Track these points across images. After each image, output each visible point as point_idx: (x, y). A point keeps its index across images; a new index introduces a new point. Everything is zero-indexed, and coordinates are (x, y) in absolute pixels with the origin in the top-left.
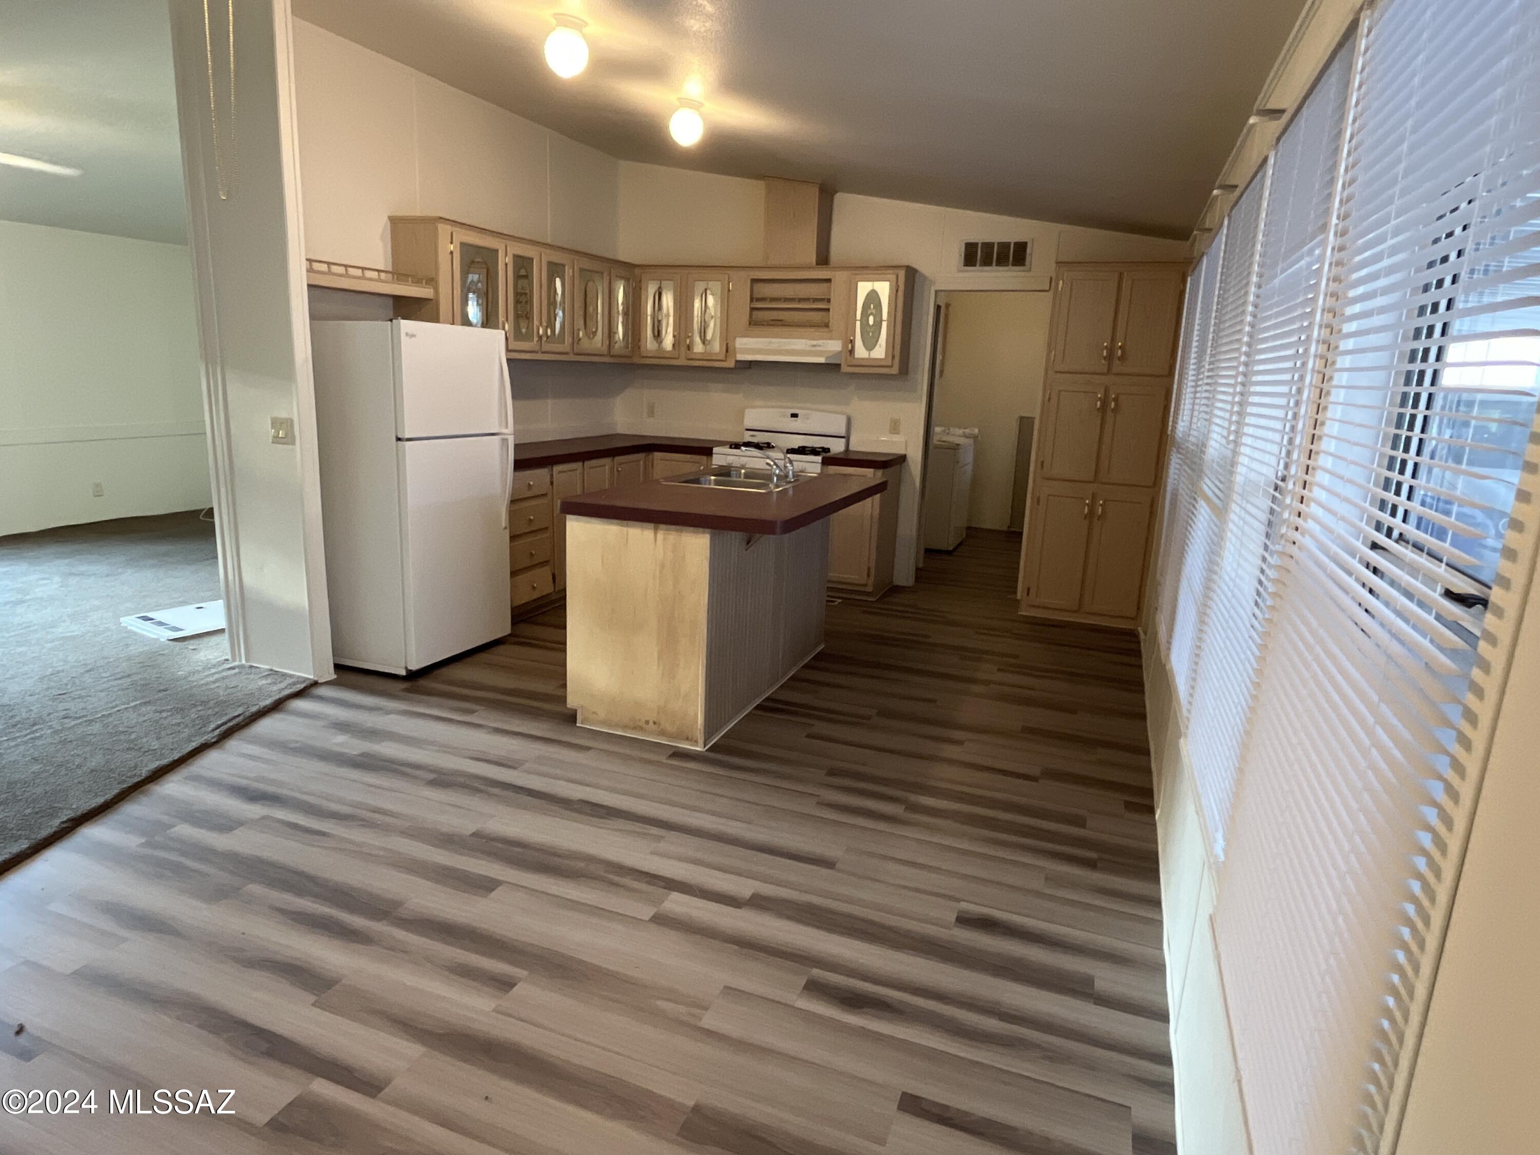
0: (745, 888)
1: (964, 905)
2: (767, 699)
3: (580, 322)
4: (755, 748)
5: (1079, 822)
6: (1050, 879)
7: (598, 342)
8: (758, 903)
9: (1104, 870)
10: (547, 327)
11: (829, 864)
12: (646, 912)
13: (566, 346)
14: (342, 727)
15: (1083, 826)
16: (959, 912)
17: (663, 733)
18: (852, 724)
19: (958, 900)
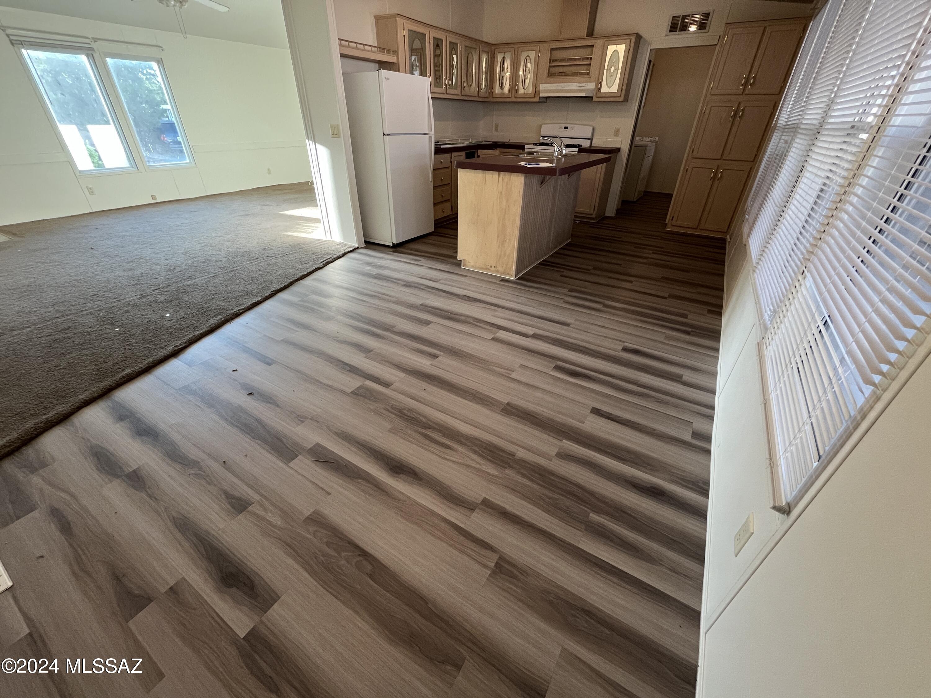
0: (530, 331)
1: (626, 344)
2: (544, 261)
3: (464, 78)
4: (537, 279)
5: (685, 316)
6: (668, 337)
7: (473, 89)
8: (535, 336)
9: (694, 336)
10: (449, 80)
11: (567, 325)
12: (490, 336)
13: (457, 92)
14: (370, 264)
15: (687, 318)
16: (624, 346)
17: (498, 272)
18: (582, 272)
19: (624, 342)
